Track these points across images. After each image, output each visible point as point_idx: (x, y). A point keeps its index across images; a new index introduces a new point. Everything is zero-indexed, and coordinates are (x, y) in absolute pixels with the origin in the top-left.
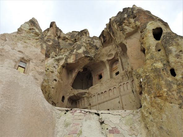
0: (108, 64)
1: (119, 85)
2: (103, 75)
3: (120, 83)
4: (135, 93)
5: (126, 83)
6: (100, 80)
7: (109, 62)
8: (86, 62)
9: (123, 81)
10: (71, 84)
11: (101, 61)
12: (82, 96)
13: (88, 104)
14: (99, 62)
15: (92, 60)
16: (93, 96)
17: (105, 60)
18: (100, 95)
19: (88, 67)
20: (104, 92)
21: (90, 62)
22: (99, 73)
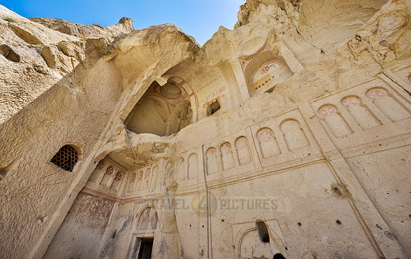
0: (243, 69)
3: (320, 97)
5: (358, 91)
6: (214, 114)
7: (244, 63)
8: (178, 53)
9: (338, 87)
10: (121, 113)
11: (221, 62)
12: (153, 155)
13: (168, 185)
14: (216, 66)
15: (195, 53)
16: (190, 155)
17: (233, 57)
18: (218, 153)
19: (183, 82)
20: (235, 139)
21: (190, 58)
22: (212, 99)
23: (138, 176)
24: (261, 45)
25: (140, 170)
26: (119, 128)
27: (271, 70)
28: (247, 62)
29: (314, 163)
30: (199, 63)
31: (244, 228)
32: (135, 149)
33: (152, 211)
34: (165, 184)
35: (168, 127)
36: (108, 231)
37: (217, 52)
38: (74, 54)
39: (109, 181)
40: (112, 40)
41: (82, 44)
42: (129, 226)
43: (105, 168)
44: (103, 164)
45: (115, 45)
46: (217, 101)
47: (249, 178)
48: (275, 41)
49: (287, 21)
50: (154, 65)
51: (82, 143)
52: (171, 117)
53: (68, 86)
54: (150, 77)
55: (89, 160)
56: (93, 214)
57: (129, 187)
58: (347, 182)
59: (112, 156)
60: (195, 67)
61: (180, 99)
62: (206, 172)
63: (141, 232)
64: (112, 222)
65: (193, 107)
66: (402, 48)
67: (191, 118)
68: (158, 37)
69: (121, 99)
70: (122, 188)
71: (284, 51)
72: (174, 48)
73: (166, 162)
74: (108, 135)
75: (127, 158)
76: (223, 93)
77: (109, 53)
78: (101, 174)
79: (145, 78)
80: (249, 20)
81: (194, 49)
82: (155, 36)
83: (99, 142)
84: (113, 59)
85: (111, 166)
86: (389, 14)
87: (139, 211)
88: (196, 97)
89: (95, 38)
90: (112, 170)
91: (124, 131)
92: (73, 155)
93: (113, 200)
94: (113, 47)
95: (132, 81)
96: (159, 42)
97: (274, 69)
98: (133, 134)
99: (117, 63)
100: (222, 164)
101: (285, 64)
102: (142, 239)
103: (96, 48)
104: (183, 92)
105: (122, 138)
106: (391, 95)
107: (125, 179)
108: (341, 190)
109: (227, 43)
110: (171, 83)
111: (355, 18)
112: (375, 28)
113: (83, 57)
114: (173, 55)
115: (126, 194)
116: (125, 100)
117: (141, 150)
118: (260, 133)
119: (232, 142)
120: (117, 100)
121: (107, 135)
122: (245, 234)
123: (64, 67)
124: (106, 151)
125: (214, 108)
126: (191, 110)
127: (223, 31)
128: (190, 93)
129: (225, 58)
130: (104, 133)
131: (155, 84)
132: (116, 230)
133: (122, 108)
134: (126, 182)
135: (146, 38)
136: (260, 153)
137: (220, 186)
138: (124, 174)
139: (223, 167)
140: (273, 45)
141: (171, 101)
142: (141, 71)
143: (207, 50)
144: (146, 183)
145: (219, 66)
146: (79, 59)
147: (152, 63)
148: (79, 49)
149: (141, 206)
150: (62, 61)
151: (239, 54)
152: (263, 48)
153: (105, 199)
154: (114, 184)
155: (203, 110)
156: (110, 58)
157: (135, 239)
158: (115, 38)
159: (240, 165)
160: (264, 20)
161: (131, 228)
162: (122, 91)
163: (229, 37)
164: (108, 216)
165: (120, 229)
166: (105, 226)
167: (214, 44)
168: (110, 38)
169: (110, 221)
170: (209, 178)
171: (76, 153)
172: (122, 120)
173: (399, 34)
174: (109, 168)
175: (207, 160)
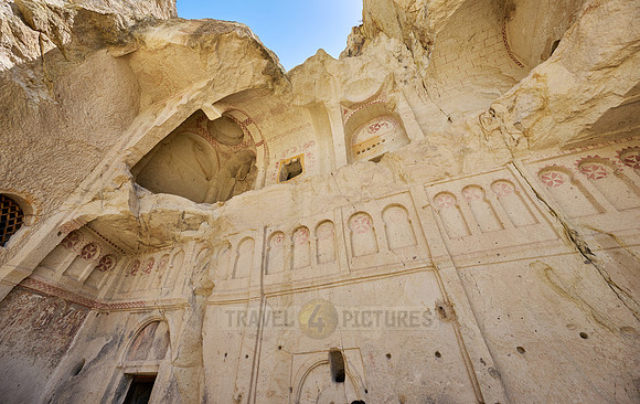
0: (343, 120)
1: (431, 190)
2: (305, 163)
3: (438, 180)
5: (484, 181)
6: (291, 180)
7: (346, 112)
8: (248, 74)
9: (461, 172)
10: (129, 152)
11: (313, 102)
12: (177, 233)
13: (197, 285)
15: (274, 80)
16: (243, 241)
17: (333, 99)
18: (288, 241)
19: (249, 121)
20: (316, 223)
21: (264, 86)
22: (291, 156)
23: (143, 265)
24: (373, 91)
25: (148, 256)
26: (120, 178)
27: (383, 130)
28: (351, 112)
29: (418, 270)
30: (279, 97)
31: (310, 360)
32: (146, 219)
33: (161, 329)
34: (191, 283)
35: (212, 190)
36: (67, 361)
37: (309, 86)
38: (46, 28)
39: (84, 270)
40: (132, 23)
41: (67, 15)
42: (111, 353)
43: (79, 247)
44: (77, 238)
45: (135, 33)
46: (298, 161)
47: (329, 285)
48: (393, 90)
49: (412, 67)
50: (203, 84)
51: (38, 194)
52: (220, 174)
53: (23, 85)
54: (193, 101)
55: (46, 228)
56: (39, 329)
57: (123, 284)
58: (455, 301)
59: (97, 226)
60: (272, 102)
61: (240, 147)
62: (264, 270)
63: (135, 363)
64: (79, 346)
65: (260, 163)
66: (536, 136)
67: (253, 180)
68: (218, 39)
69: (132, 128)
70: (109, 284)
71: (402, 107)
72: (241, 64)
73: (199, 247)
74: (97, 187)
75: (127, 232)
76: (310, 150)
77: (120, 44)
78: (69, 256)
79: (184, 101)
80: (363, 50)
81: (274, 74)
82: (212, 36)
83: (74, 198)
84: (127, 57)
85: (92, 244)
86: (528, 91)
87: (135, 328)
88: (266, 149)
89: (97, 10)
90: (95, 250)
91: (129, 185)
92: (12, 216)
93: (86, 305)
94: (130, 34)
95: (158, 100)
96: (217, 48)
97: (386, 130)
98: (145, 193)
99: (133, 63)
100: (292, 258)
101: (402, 127)
102: (134, 376)
103: (95, 28)
104: (246, 138)
105: (124, 195)
106: (518, 193)
107: (118, 268)
108: (447, 310)
109: (326, 76)
110: (228, 118)
111: (493, 85)
112: (511, 104)
113: (66, 38)
114: (237, 75)
115: (116, 296)
116: (140, 131)
117: (156, 222)
118: (354, 219)
119: (311, 228)
120: (124, 128)
121: (94, 186)
122: (311, 369)
123: (21, 48)
124: (85, 216)
125: (292, 171)
126: (255, 168)
127: (322, 57)
128: (257, 140)
129: (320, 99)
130: (86, 182)
131: (199, 116)
132: (84, 361)
133: (132, 143)
134: (119, 275)
135: (196, 35)
136: (349, 248)
137: (283, 293)
138: (117, 260)
139: (292, 265)
140: (389, 96)
141: (223, 148)
142: (177, 88)
143: (294, 80)
144: (157, 280)
145: (310, 109)
146: (57, 39)
147: (200, 78)
148: (59, 22)
149: (141, 319)
150: (17, 35)
151: (341, 96)
152: (376, 96)
153: (70, 303)
154: (95, 277)
155: (275, 170)
156: (122, 53)
157: (121, 375)
158: (138, 21)
159: (318, 262)
160: (383, 58)
161: (115, 358)
162: (137, 114)
163: (330, 68)
164: (72, 333)
165: (92, 358)
166: (62, 352)
168: (127, 19)
169: (74, 342)
170: (268, 280)
171: (21, 213)
172: (128, 164)
173: (535, 118)
174: (88, 246)
175: (269, 250)
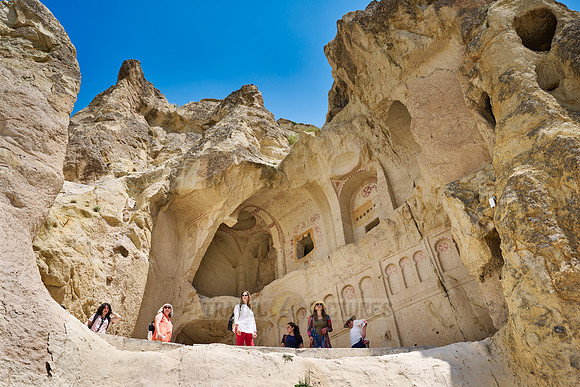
0: (337, 193)
1: (384, 264)
2: (315, 238)
3: (387, 256)
4: (451, 292)
5: (410, 253)
6: (307, 257)
7: (338, 184)
8: (249, 186)
10: (188, 274)
11: (308, 183)
14: (302, 187)
15: (270, 178)
16: (279, 319)
17: (323, 175)
19: (258, 209)
20: (323, 298)
21: (265, 187)
22: (302, 232)
24: (355, 162)
26: (191, 295)
28: (342, 183)
30: (277, 188)
32: (213, 318)
40: (168, 184)
45: (171, 190)
48: (371, 160)
50: (221, 205)
52: (244, 258)
54: (216, 220)
58: (391, 328)
61: (255, 229)
65: (277, 245)
67: (275, 260)
68: (224, 174)
69: (181, 253)
72: (243, 181)
76: (316, 223)
79: (211, 223)
81: (269, 175)
82: (220, 174)
88: (279, 229)
91: (196, 297)
95: (190, 222)
96: (225, 180)
97: (377, 192)
98: (206, 299)
104: (258, 221)
105: (197, 305)
108: (389, 335)
109: (312, 157)
110: (242, 220)
114: (242, 189)
116: (186, 254)
117: (219, 318)
118: (345, 291)
121: (178, 303)
124: (182, 324)
128: (269, 222)
129: (312, 179)
133: (188, 266)
135: (210, 177)
136: (343, 311)
145: (306, 188)
151: (330, 173)
152: (359, 166)
155: (291, 249)
156: (168, 206)
158: (169, 179)
162: (179, 239)
167: (296, 160)
172: (190, 282)
